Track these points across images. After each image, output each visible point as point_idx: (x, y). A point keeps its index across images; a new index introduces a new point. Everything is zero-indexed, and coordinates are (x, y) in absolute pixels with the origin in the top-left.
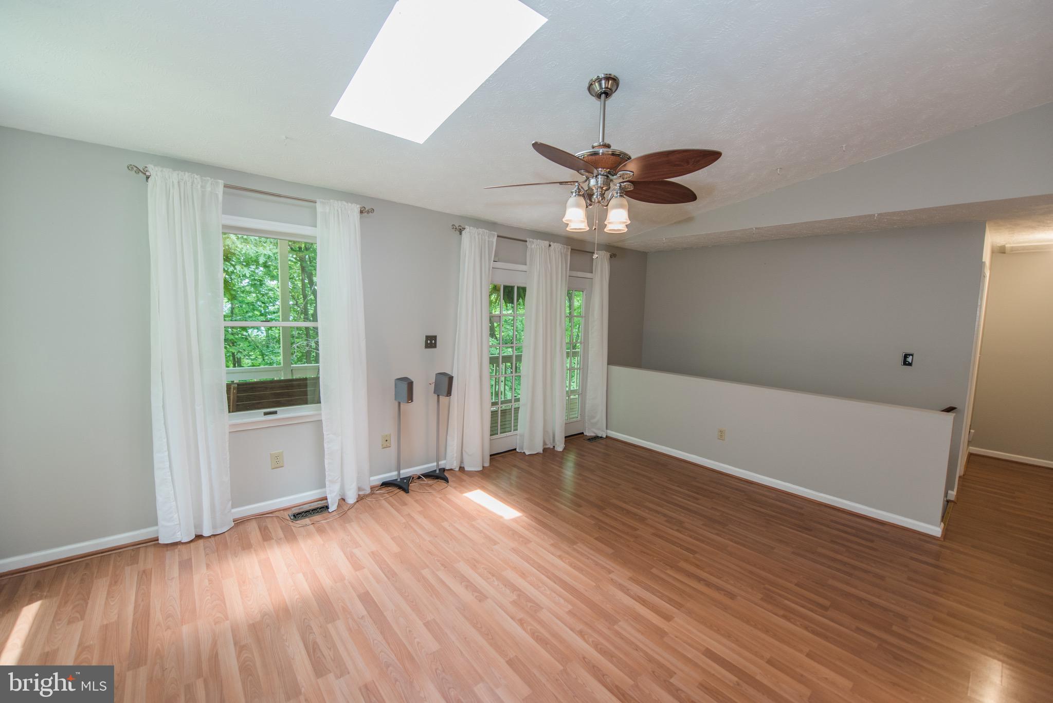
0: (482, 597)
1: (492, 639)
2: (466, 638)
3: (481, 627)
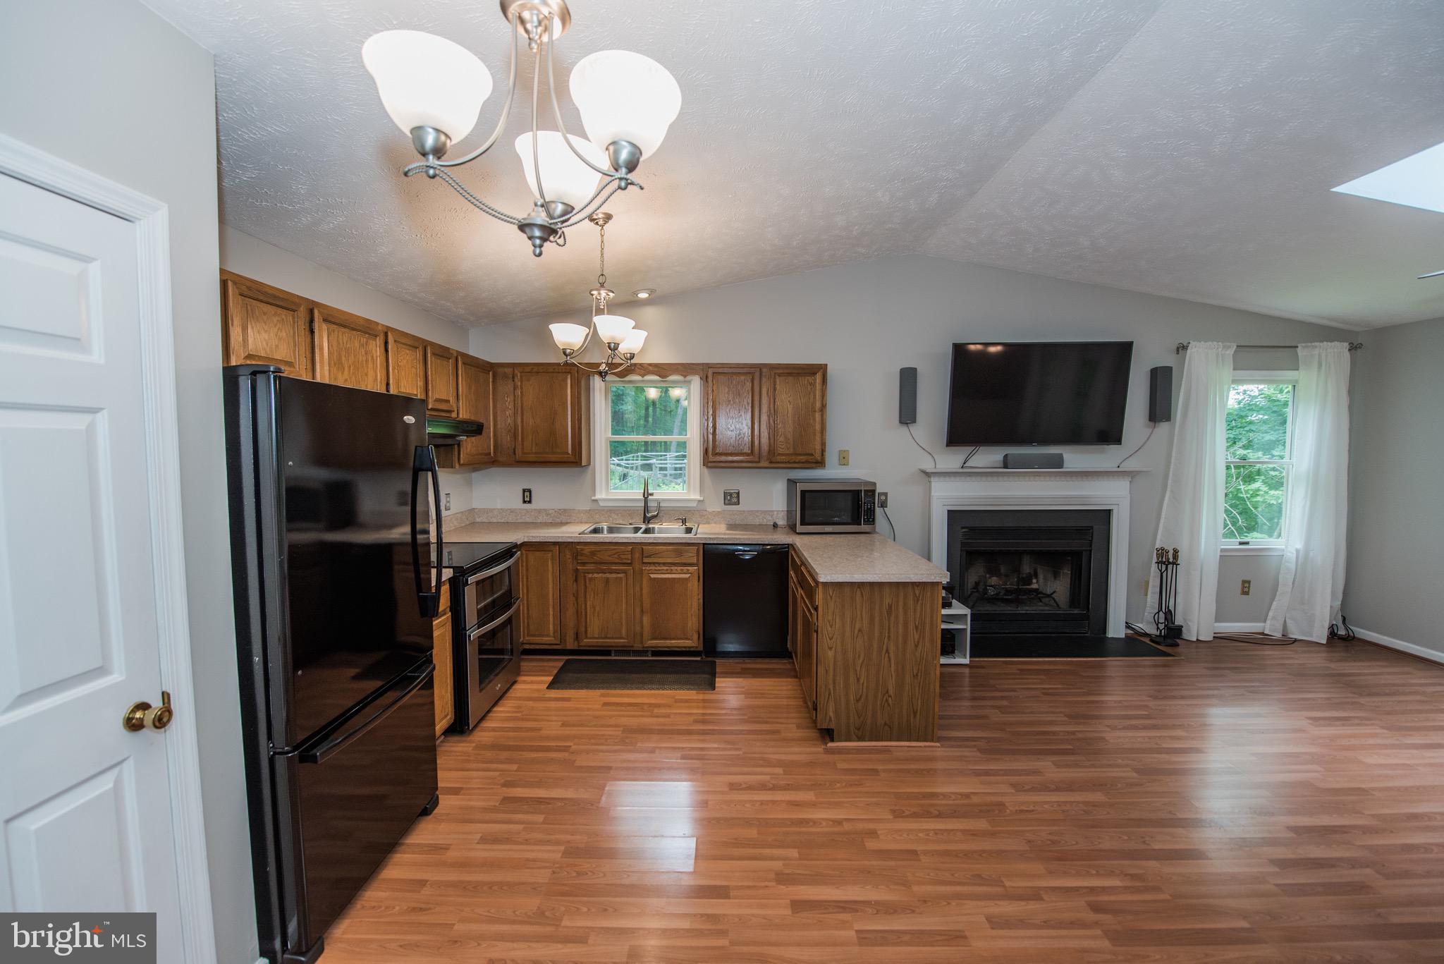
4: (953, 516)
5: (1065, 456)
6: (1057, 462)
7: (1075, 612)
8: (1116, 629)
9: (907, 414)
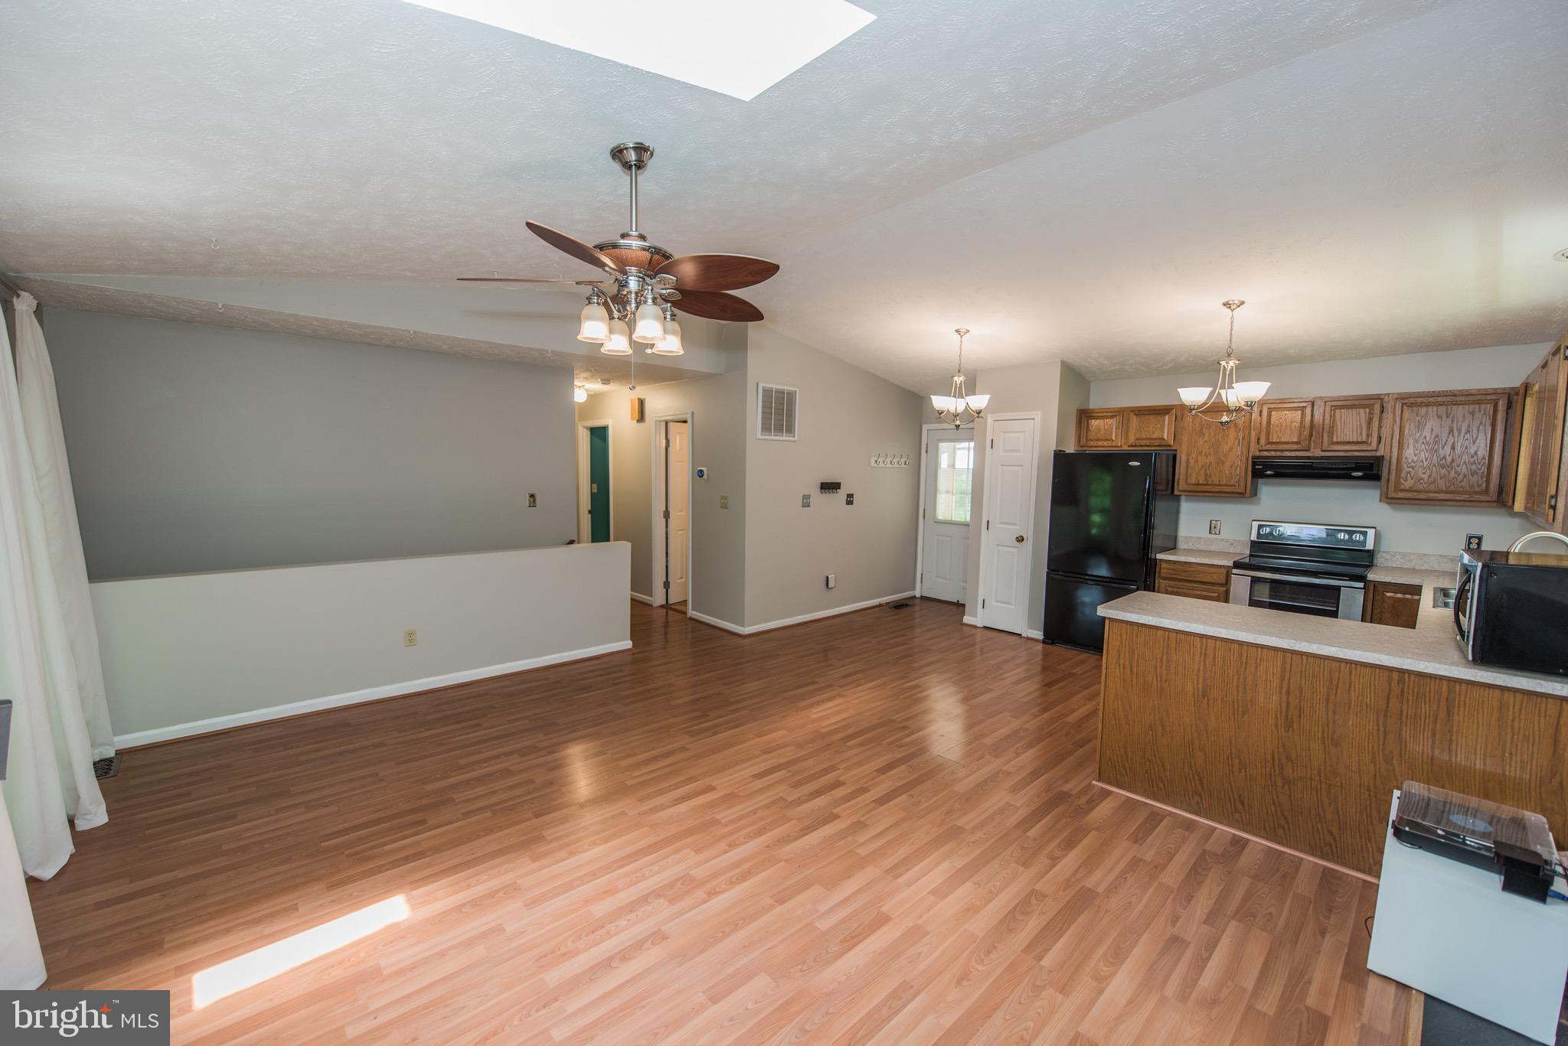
0: (658, 937)
1: (745, 920)
2: (744, 947)
3: (723, 932)
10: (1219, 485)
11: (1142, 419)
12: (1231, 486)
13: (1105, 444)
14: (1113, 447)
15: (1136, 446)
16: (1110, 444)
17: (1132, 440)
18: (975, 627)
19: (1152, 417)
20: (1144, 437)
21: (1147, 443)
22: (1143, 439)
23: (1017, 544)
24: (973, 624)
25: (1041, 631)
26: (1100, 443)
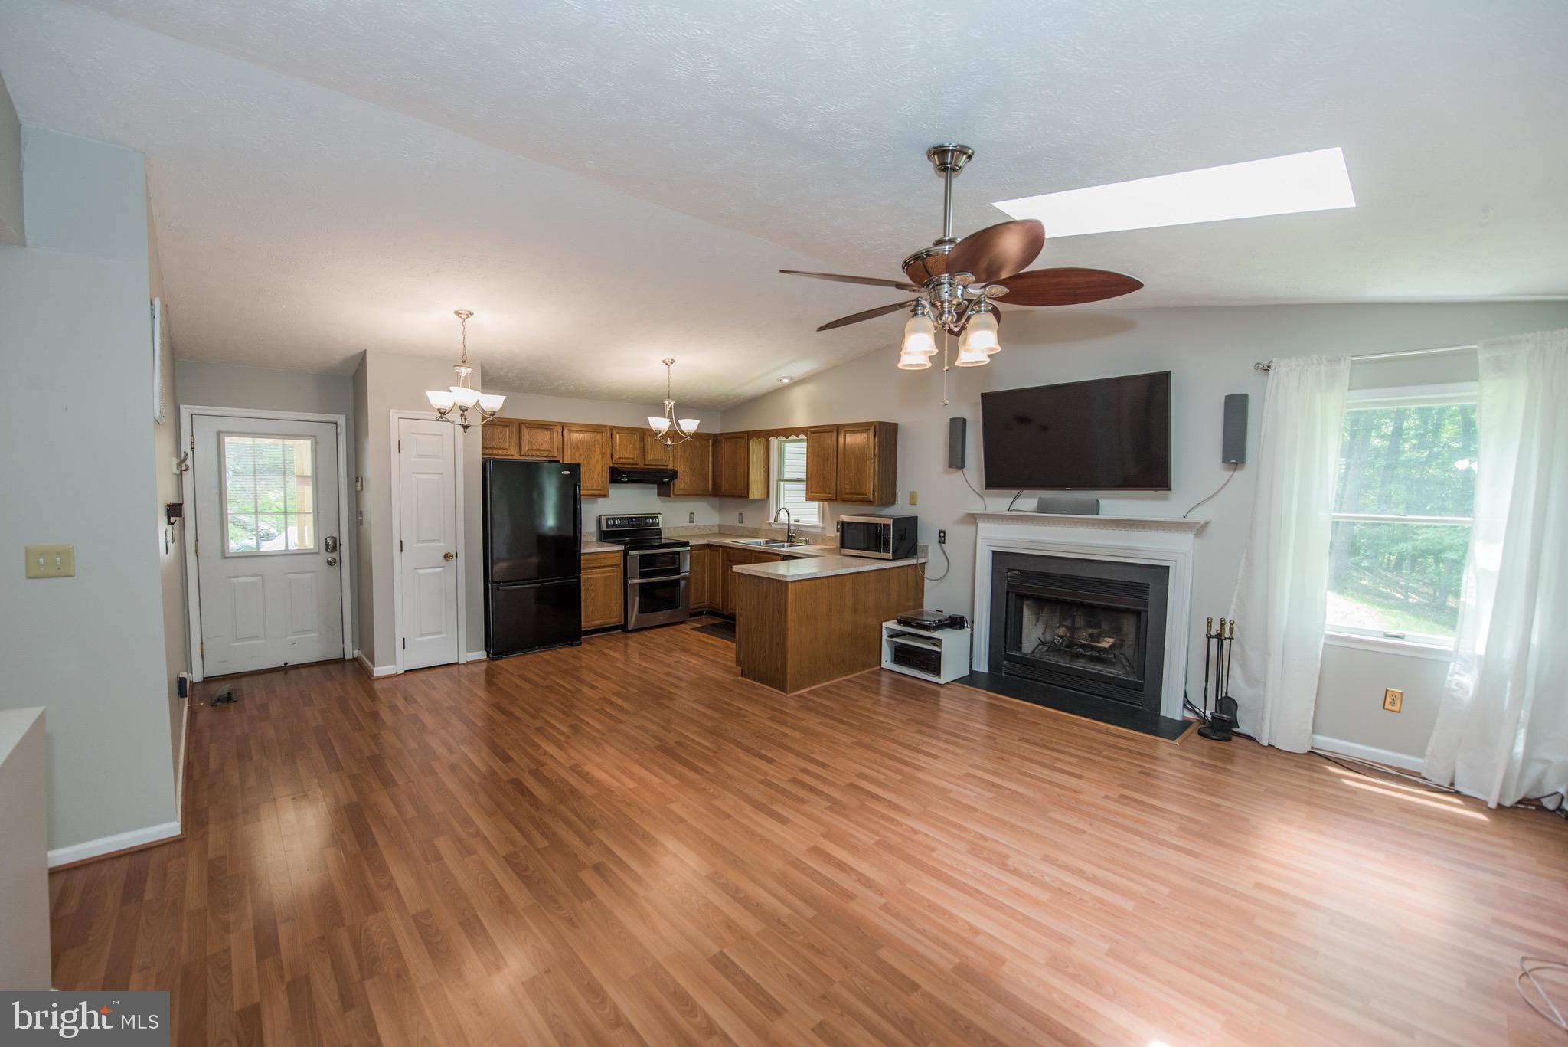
4: (998, 557)
5: (1102, 502)
6: (1095, 508)
7: (1130, 679)
8: (1171, 708)
9: (956, 460)
10: (592, 490)
11: (533, 432)
12: (600, 490)
13: (501, 452)
14: (509, 455)
15: (529, 456)
16: (505, 453)
17: (525, 448)
18: (396, 676)
19: (540, 431)
20: (535, 448)
21: (538, 453)
22: (534, 450)
23: (444, 563)
24: (393, 672)
25: (481, 650)
26: (495, 452)
